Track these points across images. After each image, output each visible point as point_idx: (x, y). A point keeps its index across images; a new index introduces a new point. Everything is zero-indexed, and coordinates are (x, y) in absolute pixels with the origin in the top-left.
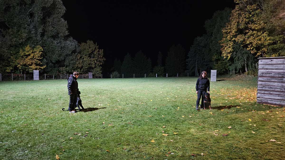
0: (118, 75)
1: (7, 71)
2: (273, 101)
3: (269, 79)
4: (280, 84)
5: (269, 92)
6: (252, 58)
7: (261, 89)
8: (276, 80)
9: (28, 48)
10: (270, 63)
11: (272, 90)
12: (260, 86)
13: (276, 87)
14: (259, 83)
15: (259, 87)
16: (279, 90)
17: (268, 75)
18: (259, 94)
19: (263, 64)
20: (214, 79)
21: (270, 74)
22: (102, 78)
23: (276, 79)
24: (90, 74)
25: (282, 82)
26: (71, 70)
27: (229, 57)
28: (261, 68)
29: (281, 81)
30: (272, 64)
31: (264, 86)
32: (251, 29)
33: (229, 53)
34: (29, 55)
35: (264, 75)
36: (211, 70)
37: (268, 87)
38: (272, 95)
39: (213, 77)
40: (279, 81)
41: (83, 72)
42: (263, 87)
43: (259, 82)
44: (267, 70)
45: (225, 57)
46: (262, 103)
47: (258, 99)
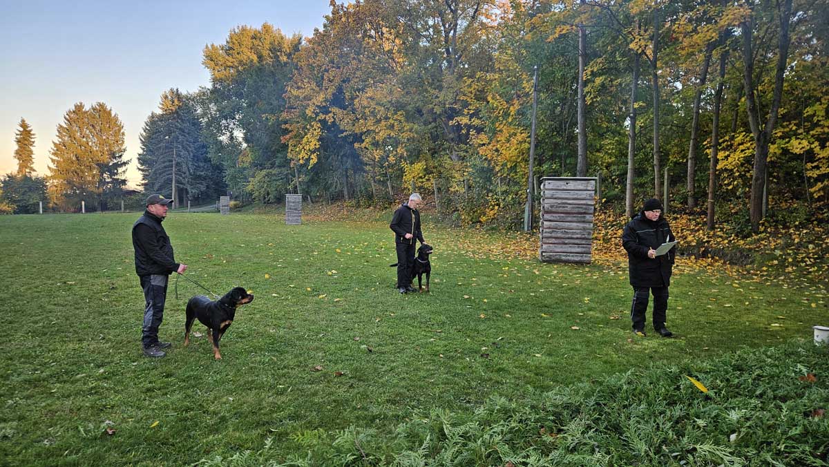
2: (569, 256)
3: (563, 217)
4: (581, 225)
5: (563, 240)
7: (550, 235)
8: (575, 219)
10: (565, 188)
11: (567, 236)
12: (547, 230)
13: (574, 231)
14: (546, 224)
15: (546, 232)
16: (579, 236)
17: (561, 209)
18: (544, 246)
19: (552, 190)
20: (297, 220)
21: (564, 207)
23: (575, 217)
25: (584, 222)
27: (313, 162)
29: (583, 219)
30: (568, 188)
31: (555, 230)
33: (312, 151)
35: (554, 209)
36: (287, 196)
37: (562, 232)
38: (567, 246)
39: (294, 213)
40: (579, 219)
42: (553, 231)
43: (545, 222)
44: (559, 201)
45: (301, 162)
46: (550, 261)
47: (544, 254)
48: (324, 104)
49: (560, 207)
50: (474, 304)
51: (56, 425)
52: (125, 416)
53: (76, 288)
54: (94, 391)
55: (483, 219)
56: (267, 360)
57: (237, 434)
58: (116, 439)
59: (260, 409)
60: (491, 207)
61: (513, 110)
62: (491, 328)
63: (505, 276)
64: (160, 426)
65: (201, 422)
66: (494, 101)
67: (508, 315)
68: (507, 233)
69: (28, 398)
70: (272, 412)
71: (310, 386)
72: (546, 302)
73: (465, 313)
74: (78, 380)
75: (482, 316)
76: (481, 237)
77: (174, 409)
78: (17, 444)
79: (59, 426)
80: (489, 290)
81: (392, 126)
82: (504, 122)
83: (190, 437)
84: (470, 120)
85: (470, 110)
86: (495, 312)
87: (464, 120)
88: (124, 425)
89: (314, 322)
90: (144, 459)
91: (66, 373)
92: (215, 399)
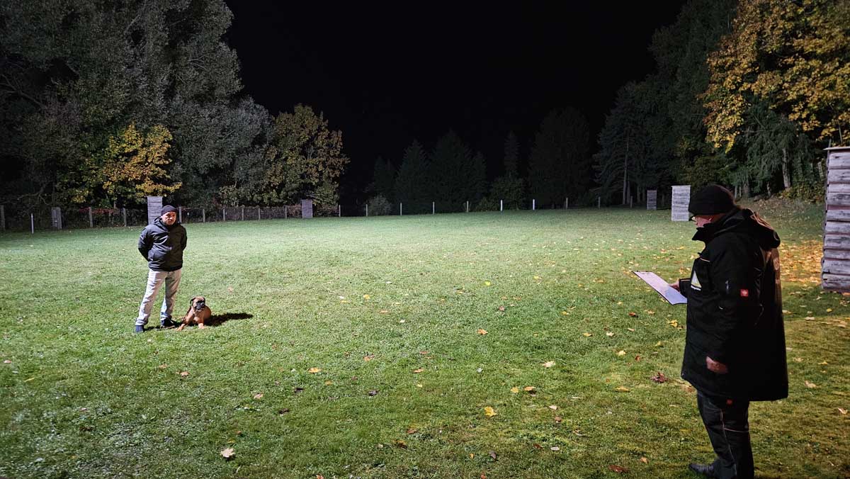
0: (388, 207)
1: (77, 200)
6: (806, 147)
9: (130, 133)
12: (833, 237)
14: (830, 226)
15: (829, 240)
18: (827, 263)
19: (842, 168)
20: (684, 215)
22: (341, 216)
24: (306, 205)
26: (251, 194)
27: (730, 145)
28: (836, 179)
31: (846, 236)
32: (801, 52)
33: (730, 131)
34: (135, 153)
36: (674, 187)
39: (681, 207)
41: (285, 198)
42: (843, 239)
43: (828, 223)
46: (838, 289)
47: (825, 277)
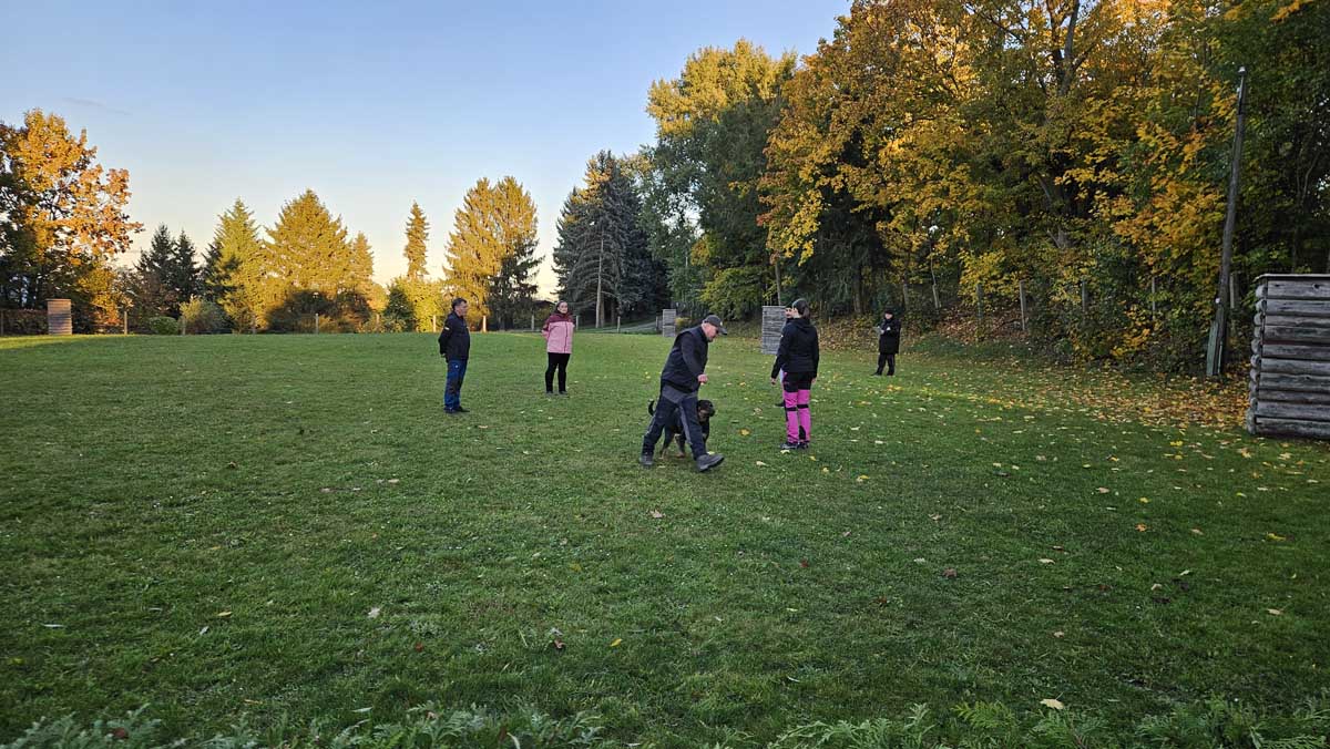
2: (1316, 426)
3: (1304, 350)
5: (1302, 395)
7: (1274, 384)
10: (1312, 294)
11: (1312, 387)
12: (1269, 375)
14: (1266, 363)
17: (1301, 334)
18: (1261, 405)
19: (1282, 298)
21: (1308, 332)
24: (59, 309)
27: (807, 255)
28: (1277, 310)
30: (1318, 296)
35: (1285, 336)
36: (765, 308)
37: (1301, 380)
38: (1313, 406)
42: (1282, 378)
44: (1298, 321)
45: (788, 254)
46: (1275, 434)
47: (1259, 420)
48: (829, 160)
49: (1300, 331)
50: (1121, 505)
51: (488, 625)
52: (575, 624)
53: (490, 434)
54: (529, 582)
55: (1118, 351)
56: (764, 566)
57: (736, 677)
58: (568, 657)
59: (766, 642)
60: (1135, 330)
61: (1189, 152)
62: (1163, 552)
63: (1179, 457)
64: (623, 647)
65: (681, 650)
66: (1149, 137)
67: (1196, 531)
68: (1168, 379)
69: (448, 582)
70: (783, 649)
71: (838, 617)
72: (1274, 512)
73: (1106, 520)
74: (508, 565)
75: (1141, 528)
76: (1114, 385)
77: (641, 624)
78: (443, 646)
79: (492, 628)
80: (1148, 481)
81: (945, 192)
82: (1170, 174)
83: (668, 670)
84: (1096, 174)
85: (1098, 155)
86: (1168, 524)
87: (1086, 175)
88: (574, 637)
89: (830, 513)
90: (609, 693)
91: (493, 552)
92: (696, 615)
